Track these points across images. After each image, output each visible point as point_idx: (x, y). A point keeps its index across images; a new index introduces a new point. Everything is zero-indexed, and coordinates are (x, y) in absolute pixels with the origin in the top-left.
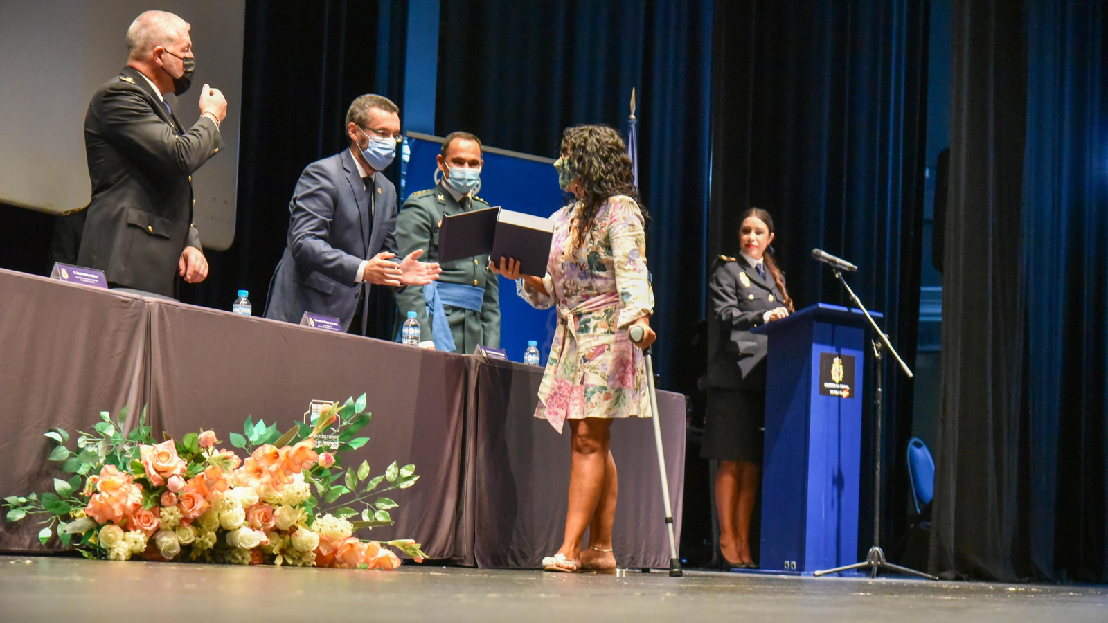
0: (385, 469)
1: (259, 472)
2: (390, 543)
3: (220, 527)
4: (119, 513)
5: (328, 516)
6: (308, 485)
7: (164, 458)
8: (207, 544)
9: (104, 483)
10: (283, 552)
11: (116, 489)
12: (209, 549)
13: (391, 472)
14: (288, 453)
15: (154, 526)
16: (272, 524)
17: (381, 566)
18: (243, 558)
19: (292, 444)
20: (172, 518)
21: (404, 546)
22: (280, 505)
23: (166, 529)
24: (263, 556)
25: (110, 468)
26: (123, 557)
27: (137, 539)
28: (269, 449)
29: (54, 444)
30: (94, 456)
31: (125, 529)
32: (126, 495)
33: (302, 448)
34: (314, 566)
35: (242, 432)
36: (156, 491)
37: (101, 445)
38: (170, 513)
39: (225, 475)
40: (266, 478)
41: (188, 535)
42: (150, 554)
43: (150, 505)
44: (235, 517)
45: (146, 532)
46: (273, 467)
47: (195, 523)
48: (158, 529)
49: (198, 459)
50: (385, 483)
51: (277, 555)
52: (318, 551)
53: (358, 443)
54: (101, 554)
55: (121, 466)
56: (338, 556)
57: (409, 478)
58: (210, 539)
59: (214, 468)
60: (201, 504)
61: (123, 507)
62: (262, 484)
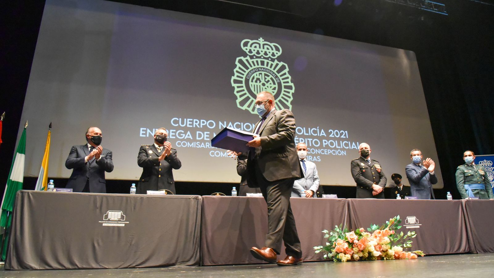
0: (407, 233)
1: (376, 237)
2: (413, 252)
3: (369, 251)
4: (343, 250)
5: (395, 246)
6: (389, 239)
7: (352, 236)
8: (366, 256)
9: (338, 243)
10: (385, 256)
11: (341, 244)
12: (367, 257)
13: (409, 234)
14: (383, 232)
15: (352, 253)
16: (381, 250)
17: (413, 258)
18: (375, 259)
19: (384, 229)
20: (356, 250)
21: (418, 252)
22: (383, 245)
23: (355, 253)
24: (381, 258)
25: (339, 239)
26: (345, 261)
27: (348, 256)
28: (378, 231)
29: (325, 234)
30: (335, 237)
31: (345, 254)
32: (344, 246)
33: (386, 230)
34: (394, 259)
35: (370, 228)
36: (351, 244)
37: (336, 234)
38: (356, 249)
39: (368, 239)
40: (378, 238)
41: (361, 255)
42: (352, 260)
43: (350, 248)
44: (372, 249)
45: (350, 254)
46: (380, 235)
47: (362, 251)
48: (353, 253)
49: (360, 235)
50: (408, 237)
51: (384, 257)
52: (394, 255)
53: (399, 227)
54: (339, 261)
55: (342, 238)
56: (400, 256)
57: (414, 235)
58: (366, 255)
59: (365, 237)
60: (363, 246)
61: (344, 249)
62: (377, 240)
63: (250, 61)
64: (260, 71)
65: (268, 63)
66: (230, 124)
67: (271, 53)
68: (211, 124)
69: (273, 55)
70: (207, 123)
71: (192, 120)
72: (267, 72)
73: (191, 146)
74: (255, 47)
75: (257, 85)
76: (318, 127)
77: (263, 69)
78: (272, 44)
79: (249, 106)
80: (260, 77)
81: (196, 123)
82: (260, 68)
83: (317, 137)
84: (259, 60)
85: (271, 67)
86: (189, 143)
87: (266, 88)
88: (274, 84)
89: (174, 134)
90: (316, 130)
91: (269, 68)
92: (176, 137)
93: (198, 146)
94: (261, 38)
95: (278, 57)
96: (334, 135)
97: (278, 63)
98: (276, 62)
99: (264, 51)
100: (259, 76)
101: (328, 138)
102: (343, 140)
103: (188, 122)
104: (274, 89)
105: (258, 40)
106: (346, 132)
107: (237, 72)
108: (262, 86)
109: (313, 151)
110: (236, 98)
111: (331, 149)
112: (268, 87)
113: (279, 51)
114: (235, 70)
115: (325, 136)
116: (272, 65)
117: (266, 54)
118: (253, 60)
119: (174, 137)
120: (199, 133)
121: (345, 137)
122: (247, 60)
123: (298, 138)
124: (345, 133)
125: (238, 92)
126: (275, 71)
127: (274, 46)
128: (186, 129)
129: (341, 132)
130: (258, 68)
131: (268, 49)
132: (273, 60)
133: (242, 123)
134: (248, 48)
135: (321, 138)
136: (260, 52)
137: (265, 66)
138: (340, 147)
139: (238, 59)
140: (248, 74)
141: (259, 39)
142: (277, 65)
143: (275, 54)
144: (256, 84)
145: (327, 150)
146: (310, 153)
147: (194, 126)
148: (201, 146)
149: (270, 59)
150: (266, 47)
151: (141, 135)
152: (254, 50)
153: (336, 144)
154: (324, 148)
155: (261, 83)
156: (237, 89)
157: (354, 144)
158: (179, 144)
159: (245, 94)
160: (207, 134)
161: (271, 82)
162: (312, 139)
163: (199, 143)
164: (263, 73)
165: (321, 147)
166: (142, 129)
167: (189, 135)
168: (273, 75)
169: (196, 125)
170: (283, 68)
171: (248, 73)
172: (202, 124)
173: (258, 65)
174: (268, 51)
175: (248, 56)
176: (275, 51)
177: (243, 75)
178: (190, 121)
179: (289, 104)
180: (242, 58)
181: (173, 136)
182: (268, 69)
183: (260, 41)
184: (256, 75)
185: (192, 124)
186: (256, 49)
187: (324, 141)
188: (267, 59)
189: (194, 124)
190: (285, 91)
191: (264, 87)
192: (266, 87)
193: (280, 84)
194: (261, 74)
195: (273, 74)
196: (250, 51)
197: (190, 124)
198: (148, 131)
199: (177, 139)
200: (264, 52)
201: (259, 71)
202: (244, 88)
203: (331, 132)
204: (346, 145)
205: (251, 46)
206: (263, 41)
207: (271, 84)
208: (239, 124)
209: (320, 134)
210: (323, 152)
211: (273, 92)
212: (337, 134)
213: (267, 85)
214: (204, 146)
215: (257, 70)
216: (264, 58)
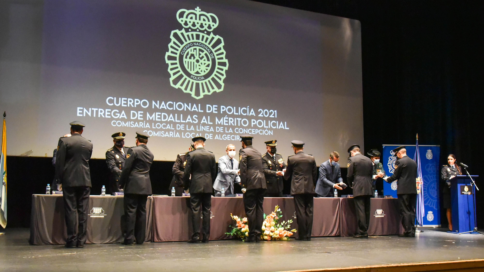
2: (291, 231)
63: (186, 34)
64: (195, 46)
65: (203, 37)
66: (163, 103)
67: (207, 25)
68: (145, 104)
69: (209, 27)
70: (141, 102)
71: (126, 99)
72: (202, 47)
73: (125, 125)
74: (191, 18)
75: (191, 62)
76: (248, 107)
77: (197, 43)
78: (208, 15)
79: (182, 85)
80: (195, 53)
81: (131, 102)
82: (195, 42)
83: (246, 117)
84: (194, 33)
85: (206, 42)
86: (123, 123)
87: (199, 65)
88: (208, 60)
89: (109, 113)
90: (246, 109)
91: (204, 42)
92: (111, 116)
93: (132, 125)
94: (198, 8)
95: (214, 29)
96: (263, 114)
97: (214, 36)
98: (212, 35)
99: (200, 22)
100: (194, 51)
101: (257, 118)
102: (272, 119)
103: (122, 101)
104: (208, 66)
105: (194, 10)
106: (276, 111)
107: (172, 47)
108: (196, 63)
109: (241, 131)
110: (169, 76)
111: (259, 129)
112: (202, 63)
113: (216, 23)
114: (169, 45)
115: (255, 115)
116: (207, 39)
117: (202, 26)
118: (188, 33)
119: (110, 117)
120: (133, 113)
121: (273, 117)
122: (182, 34)
123: (227, 118)
124: (275, 113)
125: (172, 69)
126: (210, 46)
127: (211, 16)
128: (121, 109)
129: (270, 112)
130: (193, 43)
131: (204, 20)
132: (209, 33)
133: (174, 103)
134: (184, 19)
135: (250, 118)
136: (196, 24)
137: (200, 41)
138: (267, 127)
139: (173, 32)
140: (182, 50)
141: (196, 9)
142: (213, 38)
143: (211, 26)
144: (190, 60)
145: (254, 130)
146: (238, 132)
147: (129, 106)
148: (135, 126)
149: (206, 32)
150: (202, 17)
151: (78, 115)
152: (190, 22)
153: (264, 123)
154: (252, 128)
155: (196, 59)
156: (170, 67)
157: (281, 123)
158: (114, 123)
159: (179, 71)
160: (141, 114)
161: (205, 58)
162: (241, 119)
163: (133, 122)
164: (198, 48)
165: (249, 126)
166: (78, 108)
167: (123, 115)
168: (207, 51)
169: (130, 104)
170: (218, 42)
171: (183, 48)
172: (136, 104)
173: (193, 39)
174: (204, 23)
175: (183, 29)
176: (211, 23)
177: (177, 50)
178: (124, 100)
179: (221, 82)
180: (177, 31)
181: (108, 115)
182: (203, 44)
183: (196, 11)
184: (190, 51)
185: (127, 104)
186: (192, 21)
187: (252, 120)
188: (203, 32)
189: (129, 103)
190: (218, 68)
191: (198, 64)
192: (199, 63)
193: (214, 61)
194: (196, 49)
195: (207, 49)
196: (186, 24)
197: (124, 104)
198: (85, 110)
199: (112, 119)
200: (200, 24)
201: (193, 46)
202: (178, 65)
203: (261, 111)
204: (274, 125)
205: (187, 17)
206: (199, 11)
207: (205, 60)
208: (171, 103)
209: (249, 113)
210: (251, 131)
211: (207, 70)
212: (266, 115)
213: (201, 61)
214: (138, 126)
215: (191, 45)
216: (200, 31)
